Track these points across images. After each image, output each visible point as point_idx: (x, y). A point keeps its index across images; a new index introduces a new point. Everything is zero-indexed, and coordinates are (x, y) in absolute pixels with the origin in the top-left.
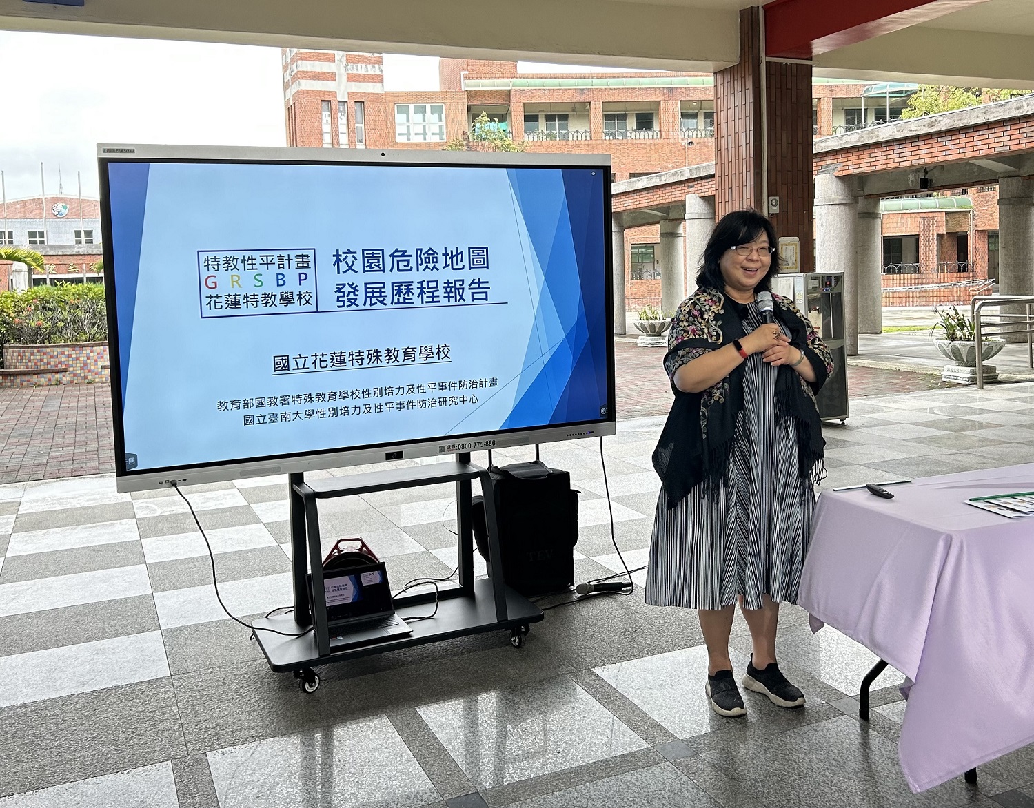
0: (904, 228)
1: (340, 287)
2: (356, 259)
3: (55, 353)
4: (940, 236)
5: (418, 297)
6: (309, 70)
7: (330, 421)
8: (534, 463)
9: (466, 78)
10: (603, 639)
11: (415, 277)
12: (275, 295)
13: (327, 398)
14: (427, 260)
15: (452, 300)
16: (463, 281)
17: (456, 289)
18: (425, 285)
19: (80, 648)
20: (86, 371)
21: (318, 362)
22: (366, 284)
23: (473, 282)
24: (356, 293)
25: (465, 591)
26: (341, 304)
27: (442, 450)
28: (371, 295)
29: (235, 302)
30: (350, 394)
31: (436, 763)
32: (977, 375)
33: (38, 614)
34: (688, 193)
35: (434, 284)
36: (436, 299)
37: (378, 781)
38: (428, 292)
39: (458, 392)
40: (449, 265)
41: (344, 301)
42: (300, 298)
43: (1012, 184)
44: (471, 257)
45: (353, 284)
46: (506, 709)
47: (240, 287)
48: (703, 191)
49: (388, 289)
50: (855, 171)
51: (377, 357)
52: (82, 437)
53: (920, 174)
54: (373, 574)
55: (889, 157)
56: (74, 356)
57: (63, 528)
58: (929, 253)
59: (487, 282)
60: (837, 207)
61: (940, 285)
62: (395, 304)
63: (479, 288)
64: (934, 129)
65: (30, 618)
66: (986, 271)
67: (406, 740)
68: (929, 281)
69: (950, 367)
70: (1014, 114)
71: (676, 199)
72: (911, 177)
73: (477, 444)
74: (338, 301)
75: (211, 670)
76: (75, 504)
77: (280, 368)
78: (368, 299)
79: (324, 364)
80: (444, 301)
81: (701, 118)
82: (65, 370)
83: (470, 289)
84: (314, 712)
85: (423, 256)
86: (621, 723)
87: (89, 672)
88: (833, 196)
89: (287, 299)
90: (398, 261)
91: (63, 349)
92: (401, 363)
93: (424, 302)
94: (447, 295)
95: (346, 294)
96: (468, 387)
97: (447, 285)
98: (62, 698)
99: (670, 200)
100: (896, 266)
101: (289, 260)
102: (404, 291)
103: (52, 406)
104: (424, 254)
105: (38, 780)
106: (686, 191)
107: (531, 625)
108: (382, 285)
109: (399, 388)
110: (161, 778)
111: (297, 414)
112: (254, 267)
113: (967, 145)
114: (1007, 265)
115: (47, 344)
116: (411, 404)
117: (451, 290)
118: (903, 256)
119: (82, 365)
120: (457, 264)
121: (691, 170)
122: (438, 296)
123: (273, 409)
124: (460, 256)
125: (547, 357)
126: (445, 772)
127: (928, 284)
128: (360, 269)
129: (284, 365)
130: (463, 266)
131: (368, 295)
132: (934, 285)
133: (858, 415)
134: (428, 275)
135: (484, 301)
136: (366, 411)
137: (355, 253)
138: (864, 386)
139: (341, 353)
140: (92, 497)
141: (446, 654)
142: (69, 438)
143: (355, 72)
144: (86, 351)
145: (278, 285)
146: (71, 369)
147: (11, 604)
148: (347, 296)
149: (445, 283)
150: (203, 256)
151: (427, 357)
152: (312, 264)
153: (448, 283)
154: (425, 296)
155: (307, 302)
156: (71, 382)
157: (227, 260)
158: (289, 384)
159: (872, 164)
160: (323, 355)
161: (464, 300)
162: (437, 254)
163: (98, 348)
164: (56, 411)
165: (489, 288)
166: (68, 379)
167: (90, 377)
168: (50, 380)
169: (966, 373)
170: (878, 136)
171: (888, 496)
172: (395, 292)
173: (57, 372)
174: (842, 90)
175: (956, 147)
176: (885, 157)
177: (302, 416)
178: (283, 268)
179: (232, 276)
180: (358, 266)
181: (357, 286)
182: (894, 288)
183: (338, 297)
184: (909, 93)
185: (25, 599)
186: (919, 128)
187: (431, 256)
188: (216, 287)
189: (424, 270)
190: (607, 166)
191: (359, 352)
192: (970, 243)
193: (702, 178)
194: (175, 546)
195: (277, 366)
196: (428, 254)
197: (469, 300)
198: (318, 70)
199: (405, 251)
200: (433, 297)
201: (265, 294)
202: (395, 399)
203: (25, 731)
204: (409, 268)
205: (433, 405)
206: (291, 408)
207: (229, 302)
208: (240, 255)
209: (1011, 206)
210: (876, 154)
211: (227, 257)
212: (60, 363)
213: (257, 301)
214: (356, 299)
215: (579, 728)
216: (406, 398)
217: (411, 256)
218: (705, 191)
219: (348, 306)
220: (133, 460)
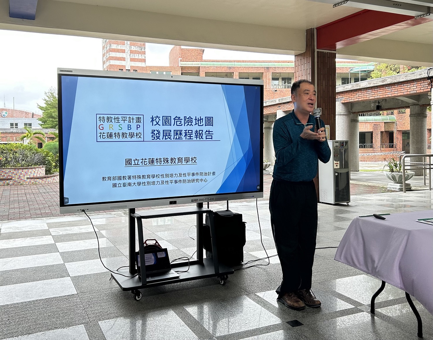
0: (367, 129)
1: (153, 131)
2: (160, 120)
3: (7, 172)
4: (382, 132)
5: (184, 136)
6: (114, 56)
7: (147, 187)
8: (226, 210)
9: (181, 61)
10: (258, 283)
11: (183, 128)
12: (127, 134)
13: (146, 177)
14: (188, 121)
15: (198, 138)
16: (202, 130)
17: (200, 134)
18: (187, 132)
19: (37, 283)
20: (20, 180)
21: (143, 162)
22: (163, 130)
23: (207, 131)
24: (160, 134)
25: (199, 262)
26: (153, 138)
27: (193, 201)
28: (165, 135)
29: (111, 136)
30: (156, 176)
31: (195, 327)
32: (403, 187)
33: (17, 270)
34: (278, 109)
35: (191, 132)
36: (191, 138)
37: (172, 333)
38: (188, 135)
39: (199, 177)
40: (197, 124)
41: (154, 137)
42: (137, 135)
43: (416, 108)
44: (206, 121)
45: (158, 130)
46: (221, 307)
47: (113, 130)
48: (284, 109)
49: (172, 133)
50: (350, 100)
51: (167, 161)
52: (22, 205)
53: (376, 103)
54: (162, 253)
55: (365, 95)
56: (15, 173)
57: (21, 239)
58: (377, 139)
59: (212, 132)
60: (342, 116)
61: (382, 153)
62: (175, 139)
63: (209, 134)
64: (384, 83)
65: (14, 272)
66: (402, 148)
67: (181, 318)
68: (377, 151)
69: (391, 184)
70: (418, 77)
71: (273, 112)
72: (372, 105)
73: (207, 199)
74: (152, 137)
75: (94, 292)
76: (24, 229)
77: (128, 164)
78: (164, 137)
79: (145, 163)
80: (195, 139)
81: (280, 80)
82: (11, 179)
83: (205, 134)
84: (141, 308)
85: (187, 120)
86: (271, 313)
87: (43, 292)
88: (340, 111)
89: (132, 135)
90: (177, 121)
91: (10, 170)
92: (177, 164)
93: (187, 139)
94: (196, 136)
95: (155, 134)
96: (204, 175)
97: (196, 132)
98: (33, 301)
99: (270, 112)
100: (363, 145)
101: (133, 119)
102: (179, 134)
103: (7, 193)
104: (187, 119)
105: (28, 331)
106: (277, 109)
107: (229, 276)
108: (170, 131)
109: (176, 174)
110: (81, 330)
111: (134, 183)
112: (119, 121)
113: (398, 90)
114: (413, 142)
115: (3, 168)
116: (180, 181)
117: (198, 134)
118: (366, 141)
119: (18, 177)
120: (200, 124)
121: (279, 100)
122: (192, 137)
123: (125, 181)
124: (201, 120)
125: (236, 164)
126: (199, 330)
127: (377, 152)
128: (161, 124)
129: (129, 163)
130: (203, 124)
131: (164, 135)
132: (379, 153)
133: (354, 202)
134: (189, 128)
135: (211, 140)
136: (162, 184)
137: (160, 117)
138: (354, 191)
139: (153, 159)
140: (32, 227)
141: (193, 287)
142: (16, 205)
143: (134, 57)
144: (20, 171)
145: (128, 129)
146: (13, 179)
147: (4, 267)
148: (156, 135)
149: (195, 131)
150: (98, 116)
151: (187, 162)
152: (142, 121)
153: (197, 131)
154: (187, 136)
155: (140, 137)
156: (13, 184)
157: (108, 118)
158: (131, 171)
159: (357, 98)
160: (145, 159)
161: (203, 139)
162: (193, 119)
163: (25, 170)
164: (9, 195)
165: (213, 134)
166: (12, 183)
167: (21, 182)
168: (4, 183)
169: (398, 186)
170: (360, 86)
171: (384, 219)
172: (175, 134)
173: (8, 180)
174: (341, 70)
175: (393, 91)
176: (363, 95)
177: (136, 184)
178: (130, 122)
179: (110, 125)
180: (161, 123)
181: (160, 131)
182: (362, 154)
183: (152, 135)
184: (369, 72)
185: (10, 265)
186: (378, 83)
187: (190, 120)
188: (103, 129)
189: (187, 125)
190: (262, 85)
191: (160, 159)
192: (395, 135)
193: (284, 103)
194: (70, 246)
195: (126, 163)
196: (189, 119)
197: (205, 139)
198: (118, 56)
199: (180, 117)
200: (190, 137)
201: (123, 133)
202: (174, 179)
203: (20, 313)
204: (181, 124)
205: (189, 182)
206: (132, 181)
207: (108, 136)
208: (113, 116)
209: (415, 117)
210: (359, 93)
211: (108, 117)
212: (9, 176)
213: (119, 136)
214: (159, 137)
215: (253, 315)
216: (178, 179)
217: (182, 119)
218: (285, 108)
219: (156, 139)
220: (67, 200)
